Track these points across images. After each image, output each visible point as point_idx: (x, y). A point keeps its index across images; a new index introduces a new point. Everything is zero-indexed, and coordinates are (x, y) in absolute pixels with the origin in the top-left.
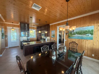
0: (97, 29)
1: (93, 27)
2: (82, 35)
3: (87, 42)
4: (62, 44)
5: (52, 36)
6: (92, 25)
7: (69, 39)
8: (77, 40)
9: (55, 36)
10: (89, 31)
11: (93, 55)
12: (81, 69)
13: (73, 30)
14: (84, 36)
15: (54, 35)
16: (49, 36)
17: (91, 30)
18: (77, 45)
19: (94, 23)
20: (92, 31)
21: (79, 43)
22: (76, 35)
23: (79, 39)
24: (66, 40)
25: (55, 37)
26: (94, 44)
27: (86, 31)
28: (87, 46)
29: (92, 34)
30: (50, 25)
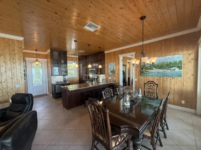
0: (187, 59)
1: (181, 56)
2: (164, 70)
3: (172, 81)
4: (127, 86)
5: (111, 73)
6: (180, 53)
7: (142, 78)
8: (156, 78)
9: (116, 72)
10: (175, 63)
11: (183, 102)
12: (165, 121)
13: (153, 63)
14: (168, 71)
15: (113, 72)
16: (104, 73)
17: (178, 60)
18: (157, 86)
19: (182, 50)
20: (180, 62)
21: (160, 82)
22: (155, 70)
23: (160, 77)
24: (136, 80)
25: (116, 75)
26: (184, 84)
27: (171, 63)
28: (172, 87)
29: (180, 68)
30: (105, 52)
